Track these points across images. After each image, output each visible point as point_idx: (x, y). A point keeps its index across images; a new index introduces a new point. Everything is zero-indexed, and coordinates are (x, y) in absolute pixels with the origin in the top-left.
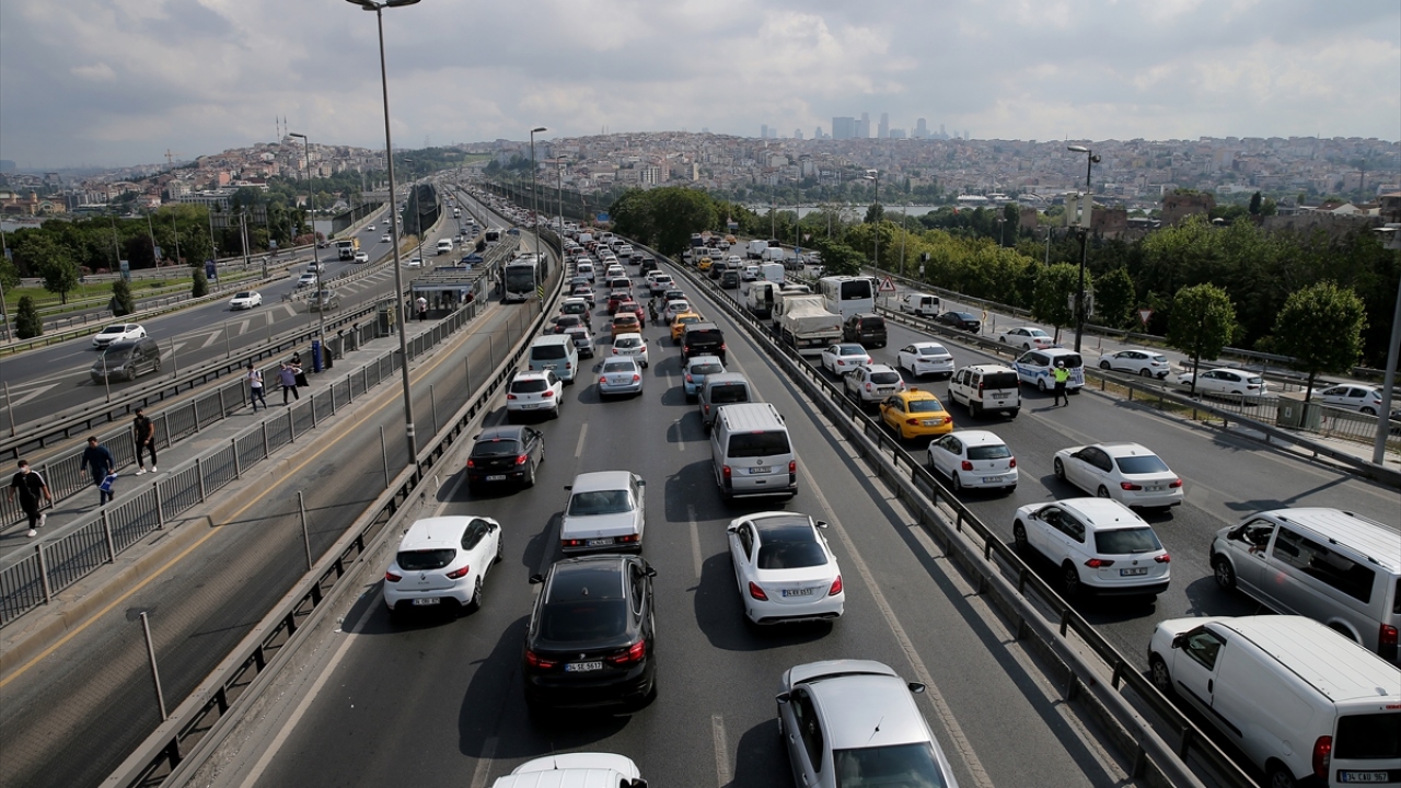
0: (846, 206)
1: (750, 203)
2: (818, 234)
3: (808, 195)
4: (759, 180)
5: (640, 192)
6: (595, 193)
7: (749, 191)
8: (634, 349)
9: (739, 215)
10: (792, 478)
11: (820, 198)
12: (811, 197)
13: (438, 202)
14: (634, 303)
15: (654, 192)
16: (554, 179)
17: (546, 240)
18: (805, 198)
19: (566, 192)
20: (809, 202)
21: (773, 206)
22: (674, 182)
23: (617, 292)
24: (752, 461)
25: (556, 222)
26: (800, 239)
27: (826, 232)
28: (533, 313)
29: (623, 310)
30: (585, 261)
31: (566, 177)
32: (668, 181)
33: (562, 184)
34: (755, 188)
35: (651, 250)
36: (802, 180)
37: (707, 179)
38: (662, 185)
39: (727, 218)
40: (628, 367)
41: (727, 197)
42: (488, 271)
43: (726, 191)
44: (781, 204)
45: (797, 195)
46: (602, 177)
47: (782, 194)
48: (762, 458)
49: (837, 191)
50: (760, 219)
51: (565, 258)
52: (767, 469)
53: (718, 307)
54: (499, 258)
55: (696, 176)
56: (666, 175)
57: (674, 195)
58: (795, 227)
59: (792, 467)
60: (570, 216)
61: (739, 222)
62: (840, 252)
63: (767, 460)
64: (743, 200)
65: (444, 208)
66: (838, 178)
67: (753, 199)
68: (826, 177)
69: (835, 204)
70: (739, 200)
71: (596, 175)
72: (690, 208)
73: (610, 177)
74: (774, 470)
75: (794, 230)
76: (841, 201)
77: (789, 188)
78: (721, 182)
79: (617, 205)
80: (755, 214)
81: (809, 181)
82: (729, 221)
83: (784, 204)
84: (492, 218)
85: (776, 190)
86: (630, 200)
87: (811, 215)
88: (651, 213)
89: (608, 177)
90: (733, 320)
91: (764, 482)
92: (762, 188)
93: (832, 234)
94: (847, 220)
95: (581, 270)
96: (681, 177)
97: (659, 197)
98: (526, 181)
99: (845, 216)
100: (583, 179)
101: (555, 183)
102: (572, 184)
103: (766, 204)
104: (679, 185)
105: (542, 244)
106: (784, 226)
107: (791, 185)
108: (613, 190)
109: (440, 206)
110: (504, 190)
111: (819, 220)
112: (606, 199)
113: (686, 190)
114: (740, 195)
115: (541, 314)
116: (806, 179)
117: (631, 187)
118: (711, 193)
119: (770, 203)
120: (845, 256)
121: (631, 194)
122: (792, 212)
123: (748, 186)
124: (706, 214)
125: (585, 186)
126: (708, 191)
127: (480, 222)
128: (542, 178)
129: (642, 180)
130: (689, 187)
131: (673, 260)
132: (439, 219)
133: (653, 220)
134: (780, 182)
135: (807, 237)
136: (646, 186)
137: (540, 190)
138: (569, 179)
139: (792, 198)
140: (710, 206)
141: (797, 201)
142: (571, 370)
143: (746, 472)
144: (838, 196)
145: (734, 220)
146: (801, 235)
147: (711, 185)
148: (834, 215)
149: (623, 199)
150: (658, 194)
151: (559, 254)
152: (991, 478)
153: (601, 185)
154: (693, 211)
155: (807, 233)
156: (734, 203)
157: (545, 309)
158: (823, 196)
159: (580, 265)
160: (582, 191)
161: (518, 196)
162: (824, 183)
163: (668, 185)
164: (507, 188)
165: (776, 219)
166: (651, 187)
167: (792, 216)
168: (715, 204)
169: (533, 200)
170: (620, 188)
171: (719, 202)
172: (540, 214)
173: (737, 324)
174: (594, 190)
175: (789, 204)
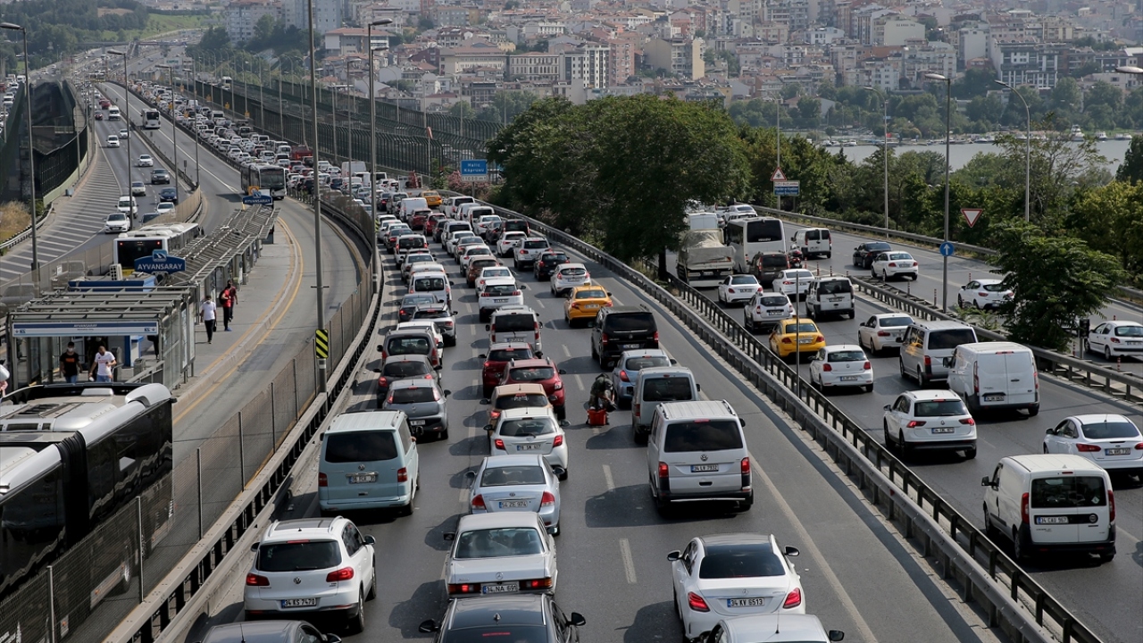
0: (1072, 139)
1: (830, 133)
2: (1000, 211)
3: (973, 113)
4: (851, 79)
5: (563, 107)
6: (456, 108)
7: (826, 105)
8: (539, 438)
9: (802, 163)
10: (745, 481)
11: (1006, 121)
12: (979, 120)
13: (79, 124)
14: (542, 362)
15: (597, 108)
16: (359, 75)
17: (338, 220)
18: (965, 121)
19: (386, 106)
20: (978, 130)
21: (886, 140)
22: (644, 86)
23: (504, 343)
24: (694, 457)
25: (356, 173)
26: (953, 220)
27: (1017, 208)
28: (300, 395)
29: (516, 376)
30: (428, 268)
31: (388, 70)
32: (630, 80)
33: (378, 86)
34: (843, 98)
35: (589, 245)
36: (958, 76)
37: (724, 76)
38: (616, 91)
39: (772, 170)
40: (532, 475)
41: (772, 120)
42: (196, 291)
43: (770, 106)
44: (906, 136)
45: (945, 113)
46: (473, 71)
47: (909, 111)
48: (708, 453)
49: (1050, 101)
50: (853, 172)
51: (381, 259)
52: (713, 467)
53: (750, 386)
54: (223, 261)
55: (699, 69)
56: (626, 67)
57: (644, 114)
58: (941, 193)
59: (745, 468)
60: (389, 161)
61: (803, 180)
62: (1055, 253)
63: (714, 456)
64: (813, 126)
65: (95, 140)
66: (1050, 70)
67: (835, 123)
68: (1019, 69)
69: (1043, 136)
70: (802, 126)
71: (458, 67)
72: (683, 147)
73: (492, 72)
74: (722, 469)
75: (938, 199)
76: (1060, 128)
77: (927, 95)
78: (759, 84)
79: (507, 138)
80: (841, 160)
81: (978, 80)
82: (778, 178)
83: (913, 135)
84: (210, 165)
85: (894, 102)
86: (539, 127)
87: (982, 162)
88: (591, 156)
89: (486, 69)
90: (786, 418)
91: (710, 483)
92: (860, 98)
93: (1037, 209)
94: (1076, 174)
95: (421, 286)
96: (662, 72)
97: (609, 120)
98: (293, 79)
99: (1070, 164)
100: (429, 77)
101: (362, 84)
102: (401, 86)
103: (869, 136)
104: (658, 90)
105: (328, 229)
106: (912, 189)
107: (933, 88)
108: (499, 101)
109: (84, 135)
110: (239, 99)
111: (1007, 174)
112: (481, 124)
113: (672, 103)
114: (806, 115)
115: (322, 399)
116: (969, 74)
117: (543, 94)
118: (735, 111)
119: (880, 133)
120: (1067, 262)
121: (541, 112)
122: (934, 158)
123: (826, 93)
124: (721, 160)
125: (433, 93)
126: (727, 104)
127: (181, 174)
128: (329, 72)
129: (569, 79)
130: (680, 96)
131: (640, 270)
132: (82, 165)
133: (595, 173)
134: (903, 82)
135: (971, 216)
136: (577, 93)
137: (326, 100)
138: (395, 74)
139: (934, 121)
140: (732, 143)
141: (947, 128)
142: (407, 485)
143: (687, 471)
144: (1052, 114)
145: (789, 175)
146: (955, 210)
147: (735, 90)
148: (1040, 162)
149: (521, 124)
150: (608, 112)
151: (368, 254)
152: (848, 377)
153: (470, 90)
154: (691, 153)
155: (970, 207)
156: (790, 134)
157: (331, 384)
158: (1014, 114)
159: (417, 276)
160: (426, 105)
161: (272, 114)
162: (1014, 83)
163: (630, 91)
164: (245, 93)
165: (893, 172)
166: (592, 96)
167: (932, 166)
168: (743, 135)
169: (309, 124)
170: (516, 97)
171: (753, 130)
172: (323, 156)
173: (795, 427)
174: (453, 101)
175: (925, 135)
